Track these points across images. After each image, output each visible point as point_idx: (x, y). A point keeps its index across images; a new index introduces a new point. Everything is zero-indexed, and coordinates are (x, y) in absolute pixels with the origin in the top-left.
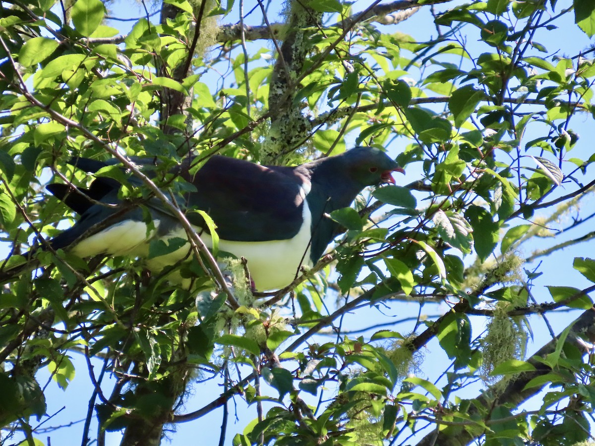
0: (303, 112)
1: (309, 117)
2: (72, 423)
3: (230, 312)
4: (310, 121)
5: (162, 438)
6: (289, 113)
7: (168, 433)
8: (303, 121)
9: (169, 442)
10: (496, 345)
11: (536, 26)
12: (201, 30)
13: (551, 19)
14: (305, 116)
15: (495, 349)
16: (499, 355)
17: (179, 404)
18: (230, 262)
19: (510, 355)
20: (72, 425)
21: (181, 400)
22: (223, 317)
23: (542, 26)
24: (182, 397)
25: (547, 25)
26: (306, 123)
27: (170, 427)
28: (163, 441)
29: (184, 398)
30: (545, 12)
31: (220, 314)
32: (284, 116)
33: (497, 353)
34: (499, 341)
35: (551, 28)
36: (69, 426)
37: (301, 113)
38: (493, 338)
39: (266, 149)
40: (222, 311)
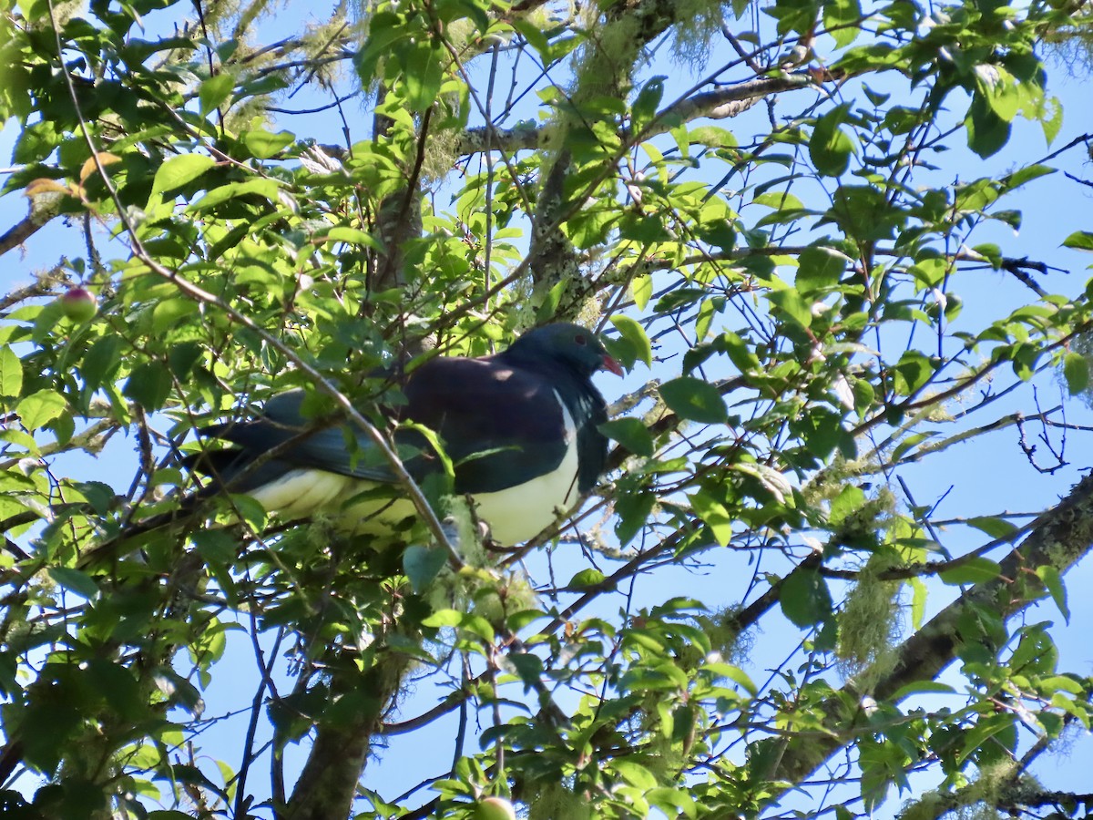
0: (580, 268)
1: (590, 276)
2: (229, 714)
3: (452, 576)
4: (590, 282)
5: (366, 756)
6: (560, 271)
7: (376, 750)
8: (581, 282)
9: (377, 762)
10: (861, 623)
11: (921, 146)
12: (426, 151)
13: (940, 137)
14: (584, 274)
15: (858, 628)
16: (865, 637)
17: (391, 708)
18: (449, 502)
19: (881, 637)
20: (230, 717)
21: (394, 702)
22: (442, 583)
23: (927, 146)
24: (395, 697)
25: (934, 145)
26: (585, 285)
27: (379, 740)
28: (369, 760)
29: (400, 698)
30: (932, 126)
31: (439, 580)
32: (552, 275)
33: (862, 634)
34: (864, 617)
35: (938, 149)
36: (226, 717)
37: (577, 271)
38: (856, 612)
39: (525, 324)
40: (440, 576)
